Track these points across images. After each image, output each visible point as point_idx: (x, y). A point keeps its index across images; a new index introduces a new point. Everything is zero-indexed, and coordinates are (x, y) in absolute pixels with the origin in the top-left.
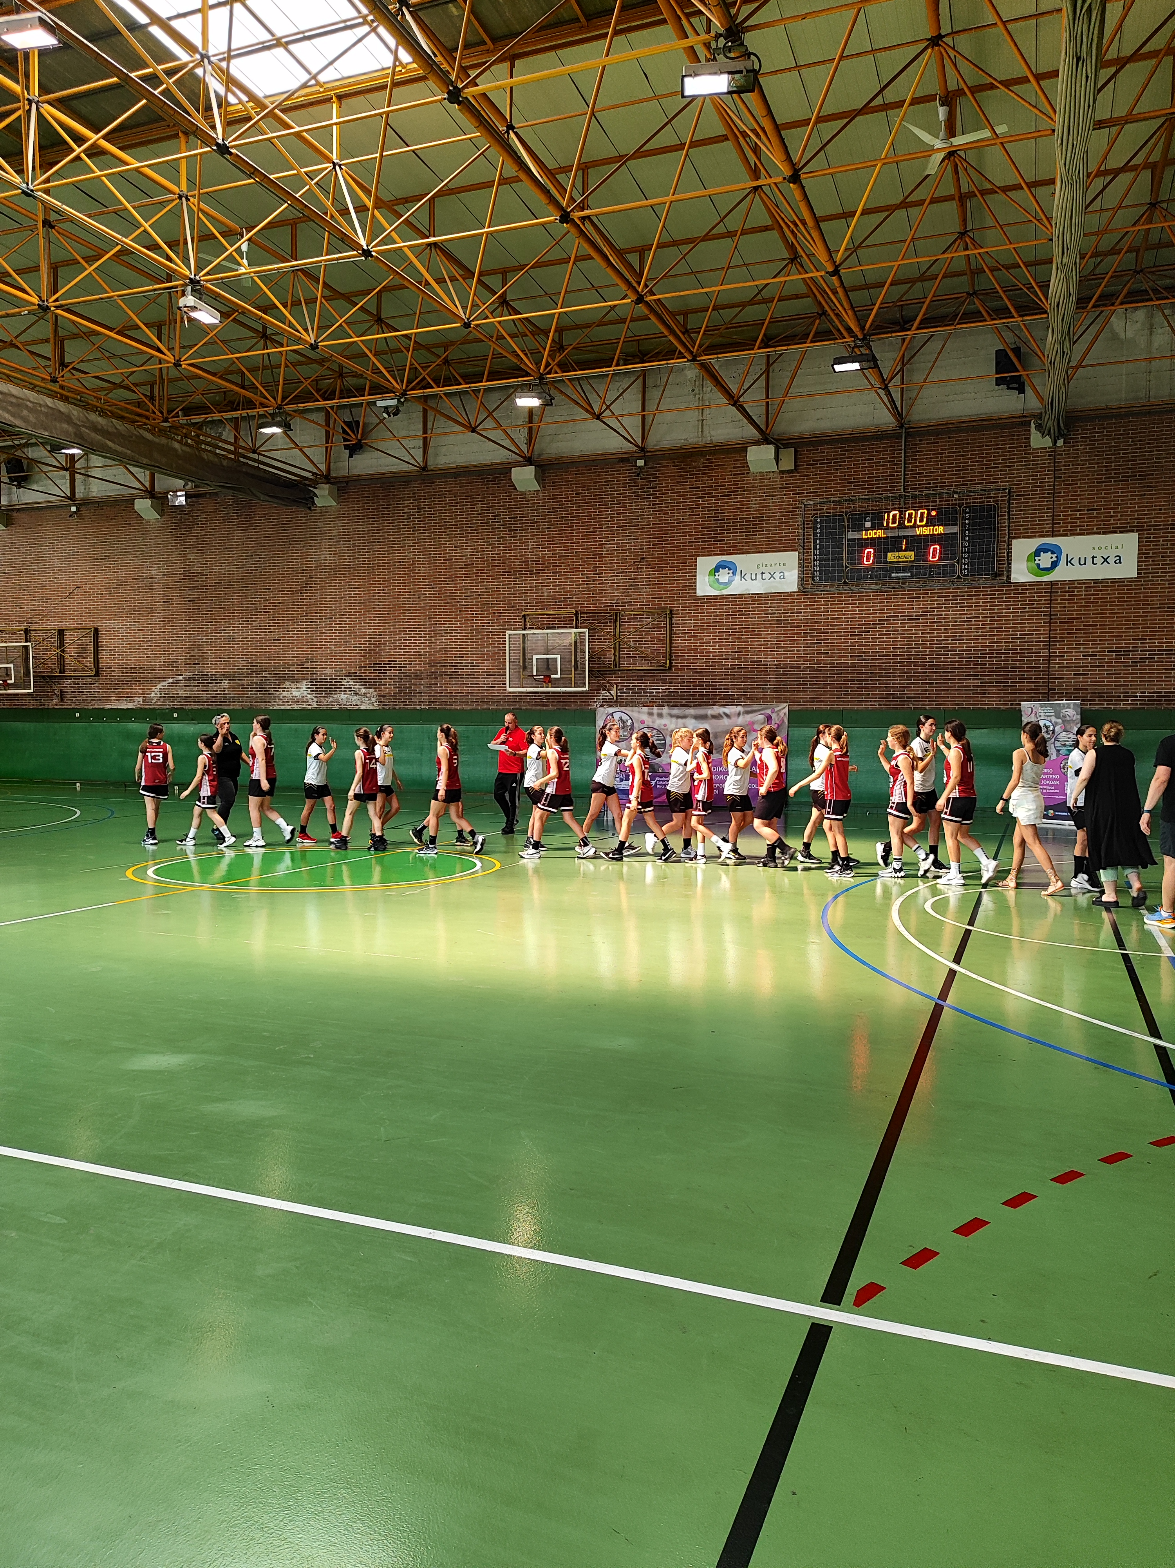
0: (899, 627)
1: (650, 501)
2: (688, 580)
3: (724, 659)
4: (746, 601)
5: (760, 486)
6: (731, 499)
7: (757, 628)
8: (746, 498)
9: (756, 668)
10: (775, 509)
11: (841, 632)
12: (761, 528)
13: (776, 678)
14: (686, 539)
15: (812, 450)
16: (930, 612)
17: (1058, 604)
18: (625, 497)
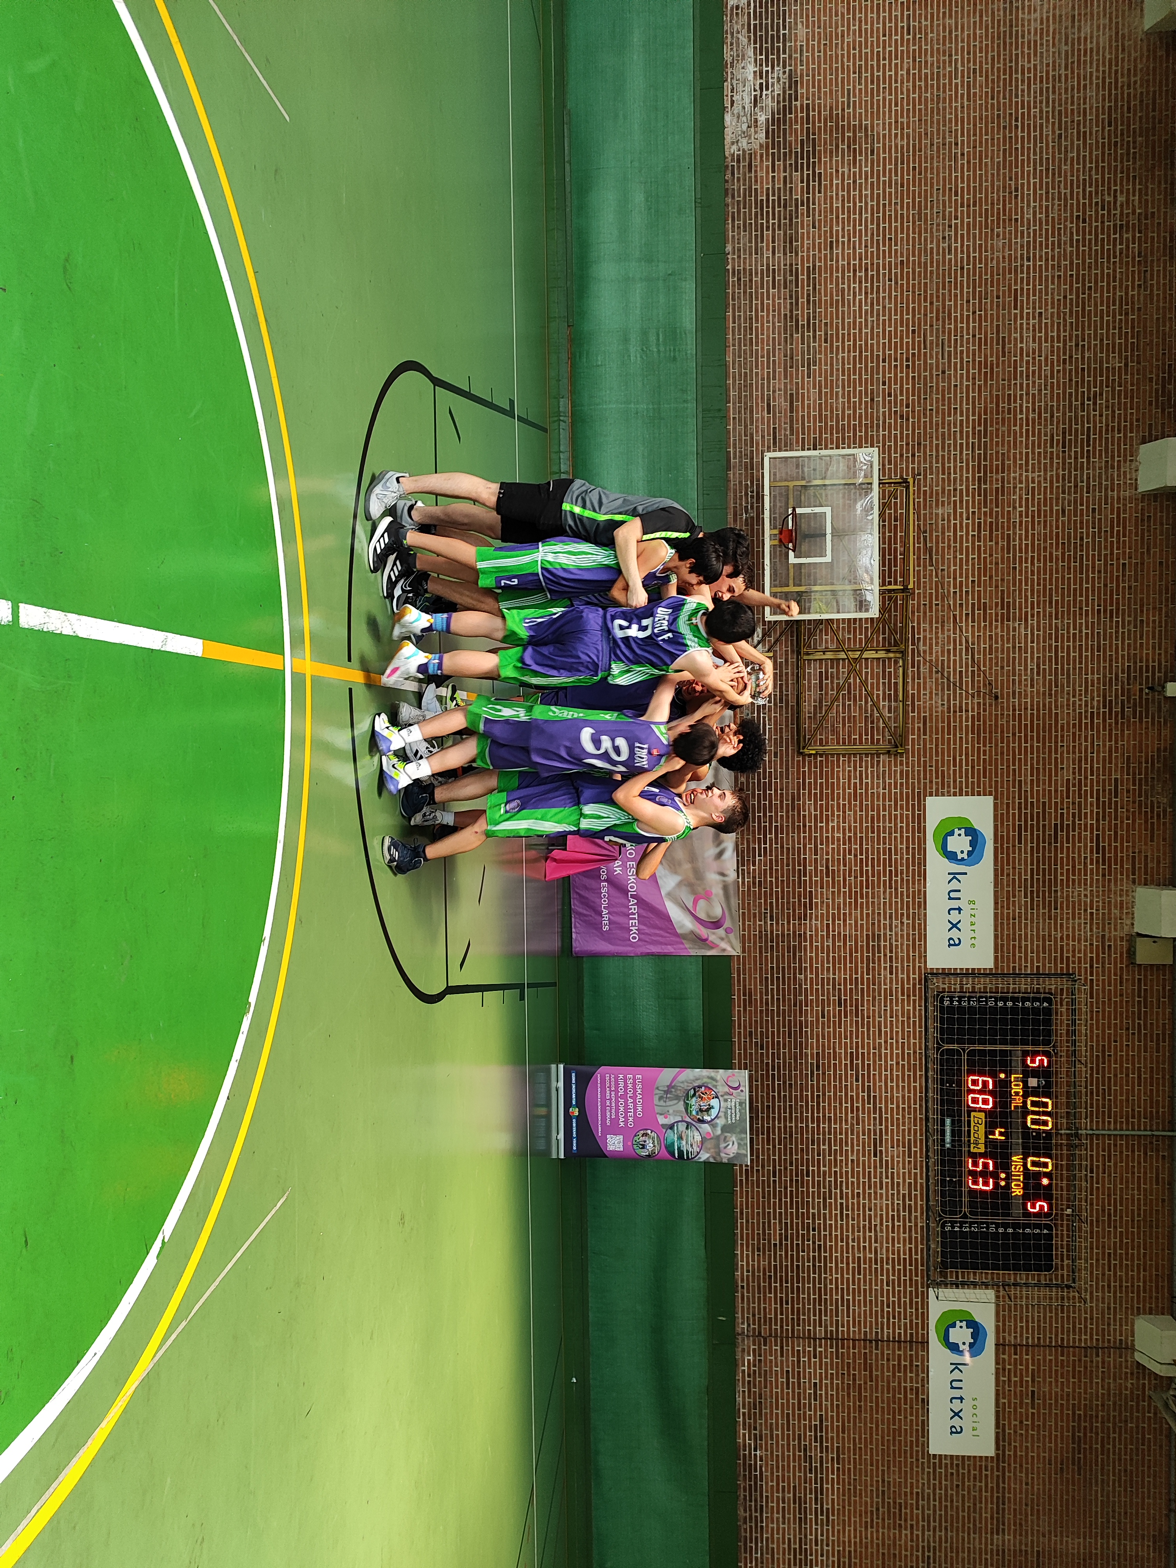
0: (864, 1127)
1: (1098, 709)
2: (955, 781)
3: (816, 846)
4: (914, 883)
5: (1110, 902)
6: (1092, 852)
7: (867, 903)
8: (1092, 879)
9: (800, 901)
10: (1068, 928)
11: (857, 1038)
12: (1038, 906)
13: (783, 935)
14: (1026, 775)
15: (1164, 988)
16: (887, 1172)
17: (894, 1351)
18: (1111, 660)
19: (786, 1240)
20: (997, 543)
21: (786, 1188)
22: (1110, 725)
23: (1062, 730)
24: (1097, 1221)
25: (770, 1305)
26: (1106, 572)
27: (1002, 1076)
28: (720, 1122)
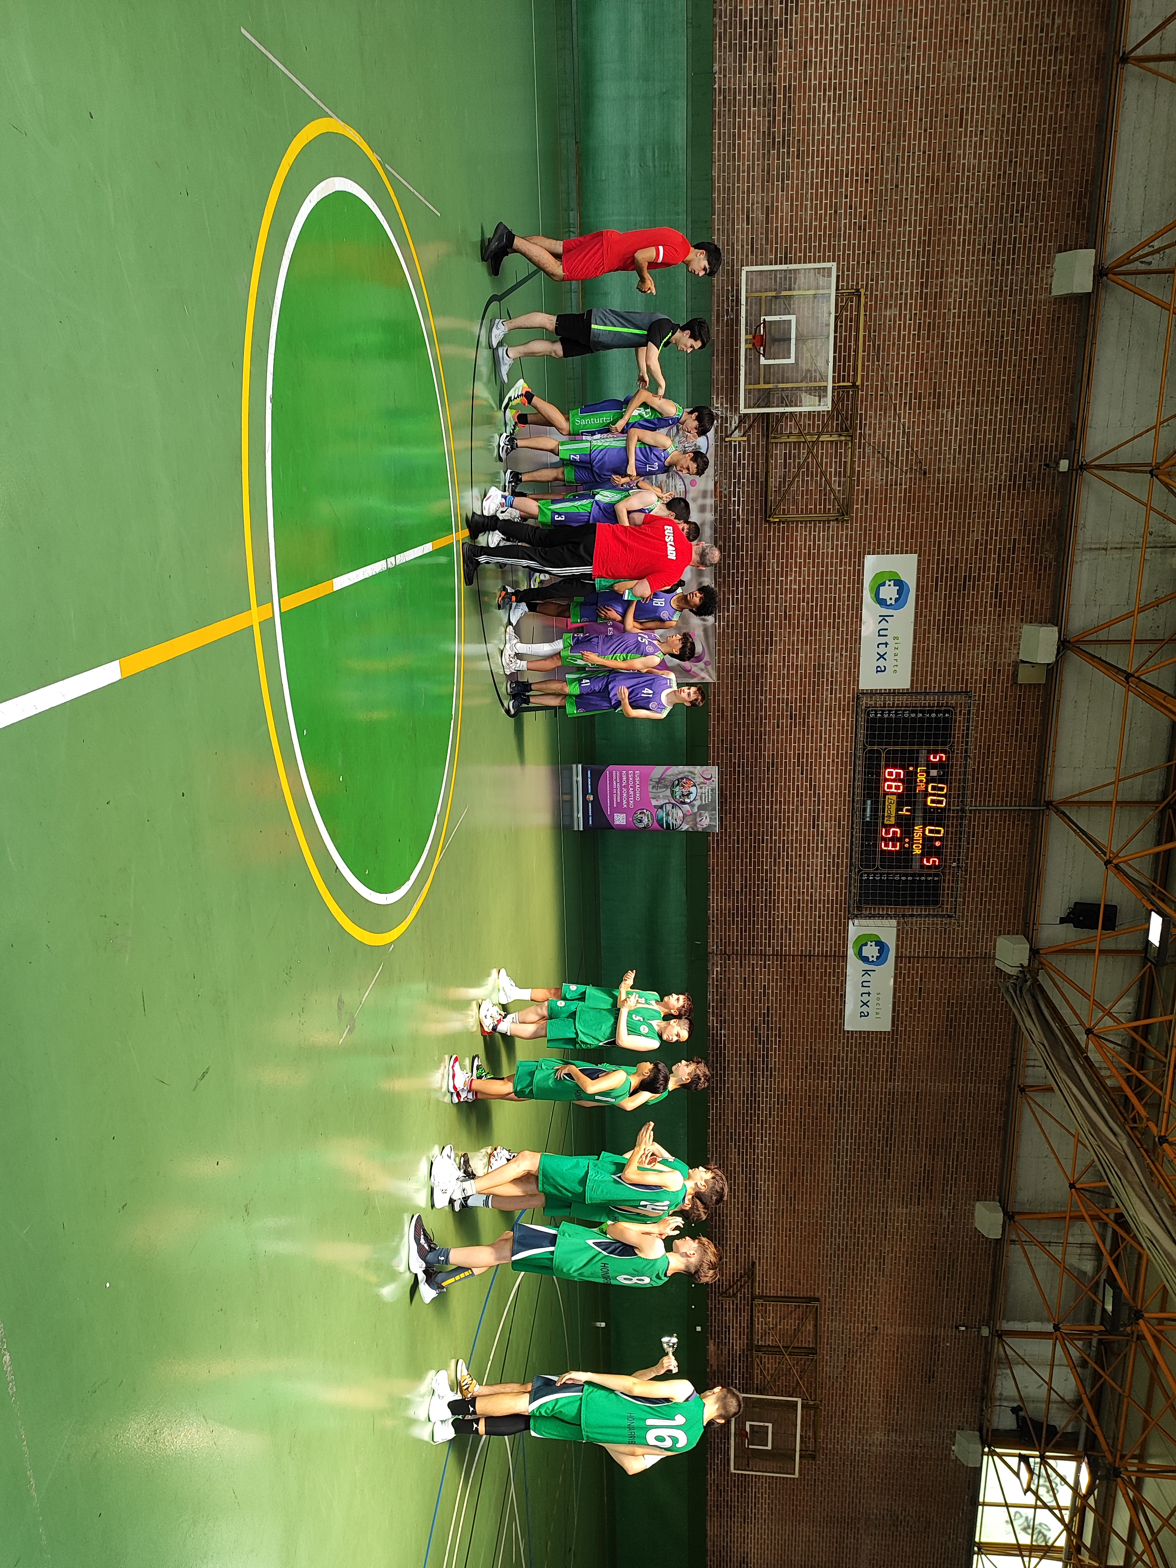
1: (1005, 482)
2: (888, 542)
3: (777, 596)
4: (852, 624)
5: (1002, 637)
6: (991, 597)
9: (763, 639)
10: (968, 657)
11: (803, 742)
12: (947, 640)
13: (749, 666)
14: (944, 537)
15: (1038, 702)
16: (822, 840)
17: (822, 962)
18: (1018, 441)
19: (746, 888)
20: (933, 341)
21: (746, 852)
22: (1014, 495)
23: (976, 500)
24: (975, 871)
25: (733, 933)
26: (1020, 366)
27: (911, 769)
28: (697, 803)
